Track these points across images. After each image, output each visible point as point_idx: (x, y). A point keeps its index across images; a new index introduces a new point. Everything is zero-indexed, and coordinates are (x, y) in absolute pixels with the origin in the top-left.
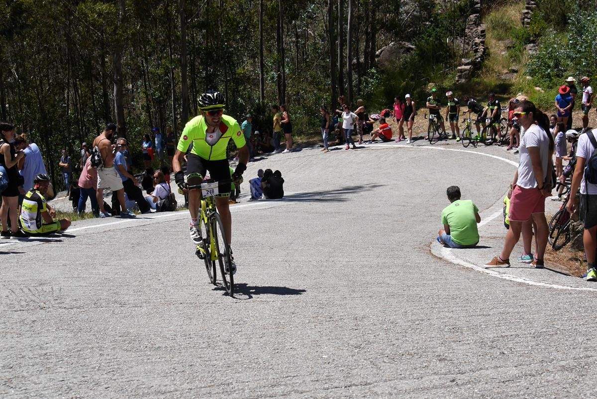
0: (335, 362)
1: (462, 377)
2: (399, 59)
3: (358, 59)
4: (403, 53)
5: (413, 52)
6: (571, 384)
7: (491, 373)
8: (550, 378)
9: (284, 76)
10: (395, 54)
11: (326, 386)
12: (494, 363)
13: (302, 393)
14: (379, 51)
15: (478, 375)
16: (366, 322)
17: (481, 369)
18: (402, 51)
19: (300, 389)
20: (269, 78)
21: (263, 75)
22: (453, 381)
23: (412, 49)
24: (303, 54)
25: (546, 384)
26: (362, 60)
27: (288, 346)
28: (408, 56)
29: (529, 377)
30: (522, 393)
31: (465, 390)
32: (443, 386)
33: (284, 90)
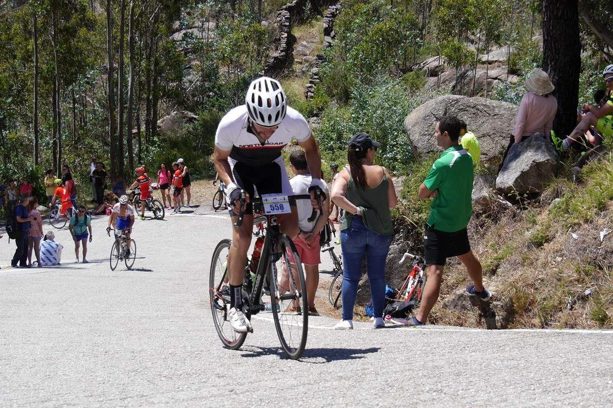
0: (111, 383)
1: (241, 387)
2: (181, 129)
3: (139, 129)
4: (186, 123)
5: (196, 122)
6: (348, 389)
7: (270, 384)
8: (326, 385)
9: (60, 142)
10: (177, 124)
11: (100, 399)
12: (273, 377)
13: (75, 405)
14: (161, 120)
15: (256, 386)
16: (143, 354)
17: (260, 381)
18: (184, 120)
19: (73, 402)
20: (44, 144)
21: (37, 141)
22: (232, 391)
23: (195, 119)
24: (81, 120)
25: (324, 389)
26: (143, 128)
27: (60, 373)
28: (190, 127)
29: (307, 385)
30: (300, 396)
31: (244, 397)
32: (220, 395)
33: (60, 158)
